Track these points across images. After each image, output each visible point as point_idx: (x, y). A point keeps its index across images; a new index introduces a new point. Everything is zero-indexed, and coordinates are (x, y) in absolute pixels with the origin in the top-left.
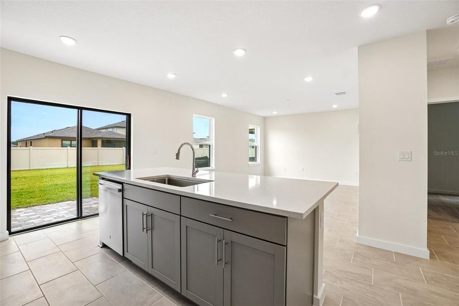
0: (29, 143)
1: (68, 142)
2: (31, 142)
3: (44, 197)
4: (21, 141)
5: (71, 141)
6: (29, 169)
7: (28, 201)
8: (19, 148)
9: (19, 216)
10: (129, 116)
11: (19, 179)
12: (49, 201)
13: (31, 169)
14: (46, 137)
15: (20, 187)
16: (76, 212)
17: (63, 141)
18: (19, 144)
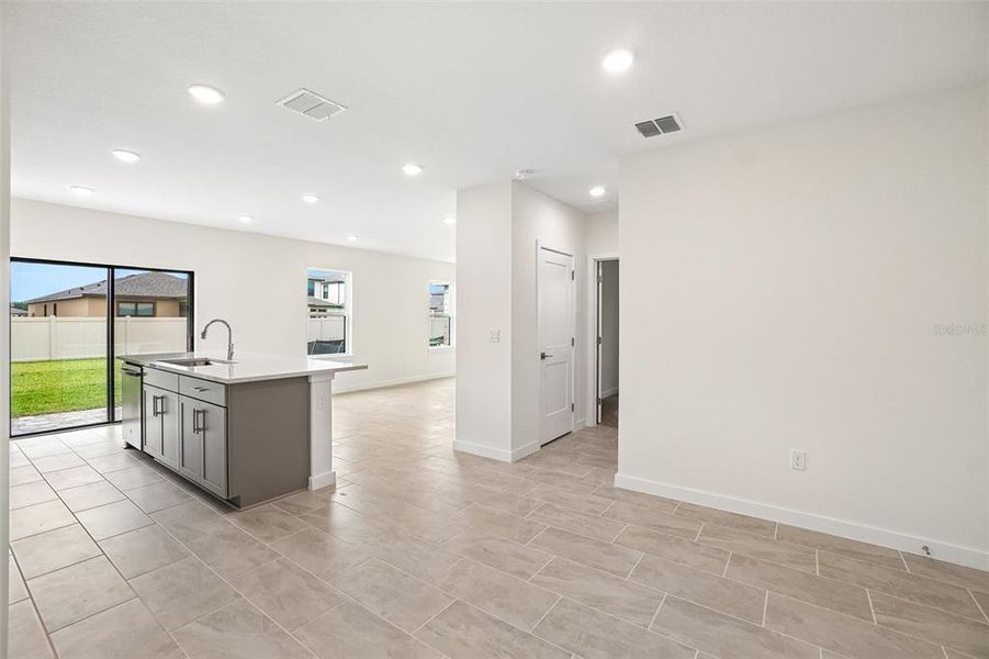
0: (50, 309)
1: (132, 306)
2: (55, 306)
3: (66, 402)
4: (35, 303)
5: (136, 304)
6: (47, 358)
7: (40, 406)
8: (29, 318)
9: (24, 425)
10: (191, 274)
11: (26, 377)
12: (74, 407)
13: (53, 359)
14: (85, 296)
15: (30, 388)
16: (106, 414)
17: (120, 305)
18: (30, 307)
